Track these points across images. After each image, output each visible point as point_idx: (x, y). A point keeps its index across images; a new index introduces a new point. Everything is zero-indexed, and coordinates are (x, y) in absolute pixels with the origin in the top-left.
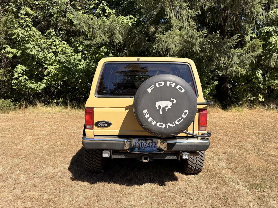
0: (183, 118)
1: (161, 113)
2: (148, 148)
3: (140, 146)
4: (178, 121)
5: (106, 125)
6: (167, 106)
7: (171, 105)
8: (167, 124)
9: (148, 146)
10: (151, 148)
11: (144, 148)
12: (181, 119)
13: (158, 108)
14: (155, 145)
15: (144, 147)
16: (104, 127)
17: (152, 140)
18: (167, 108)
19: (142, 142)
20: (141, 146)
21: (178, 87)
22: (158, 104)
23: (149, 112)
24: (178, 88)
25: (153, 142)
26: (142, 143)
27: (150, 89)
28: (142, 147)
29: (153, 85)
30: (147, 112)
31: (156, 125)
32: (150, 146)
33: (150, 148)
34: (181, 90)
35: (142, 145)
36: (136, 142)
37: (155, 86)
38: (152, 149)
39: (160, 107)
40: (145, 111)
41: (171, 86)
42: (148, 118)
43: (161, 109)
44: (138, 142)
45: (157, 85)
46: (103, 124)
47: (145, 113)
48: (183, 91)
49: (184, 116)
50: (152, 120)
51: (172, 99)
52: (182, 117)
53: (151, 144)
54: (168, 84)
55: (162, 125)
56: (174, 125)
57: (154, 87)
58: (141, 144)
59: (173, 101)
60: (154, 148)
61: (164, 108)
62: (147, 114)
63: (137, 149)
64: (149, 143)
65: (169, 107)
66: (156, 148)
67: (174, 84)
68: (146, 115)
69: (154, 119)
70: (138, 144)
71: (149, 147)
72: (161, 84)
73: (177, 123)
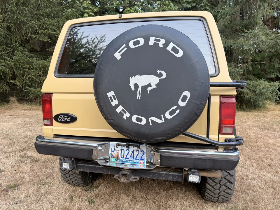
0: (179, 107)
1: (139, 97)
2: (131, 159)
3: (118, 155)
4: (171, 114)
5: (69, 120)
6: (149, 85)
7: (158, 82)
8: (150, 119)
9: (131, 157)
10: (136, 159)
11: (124, 159)
12: (176, 109)
13: (133, 89)
14: (143, 155)
15: (125, 156)
16: (66, 122)
17: (138, 147)
18: (149, 89)
19: (123, 148)
20: (120, 155)
21: (171, 45)
22: (133, 81)
23: (118, 96)
24: (169, 48)
25: (139, 150)
26: (122, 150)
27: (119, 53)
28: (122, 157)
29: (124, 45)
30: (113, 96)
31: (129, 119)
32: (135, 156)
33: (134, 160)
34: (177, 52)
35: (123, 154)
36: (113, 149)
37: (128, 46)
38: (137, 161)
39: (136, 86)
40: (111, 94)
41: (156, 45)
42: (117, 106)
43: (140, 89)
44: (116, 148)
45: (131, 45)
46: (64, 117)
47: (111, 97)
48: (180, 54)
49: (182, 104)
50: (123, 110)
51: (159, 72)
52: (178, 105)
53: (136, 153)
54: (152, 41)
55: (141, 120)
56: (163, 121)
57: (126, 49)
58: (120, 152)
59: (161, 75)
60: (141, 159)
61: (144, 88)
62: (115, 100)
63: (113, 160)
64: (133, 151)
65: (154, 86)
66: (144, 160)
67: (162, 41)
68: (112, 101)
69: (127, 108)
70: (115, 152)
71: (133, 157)
72: (138, 42)
73: (168, 116)
